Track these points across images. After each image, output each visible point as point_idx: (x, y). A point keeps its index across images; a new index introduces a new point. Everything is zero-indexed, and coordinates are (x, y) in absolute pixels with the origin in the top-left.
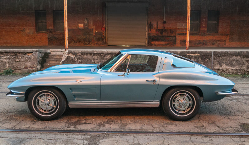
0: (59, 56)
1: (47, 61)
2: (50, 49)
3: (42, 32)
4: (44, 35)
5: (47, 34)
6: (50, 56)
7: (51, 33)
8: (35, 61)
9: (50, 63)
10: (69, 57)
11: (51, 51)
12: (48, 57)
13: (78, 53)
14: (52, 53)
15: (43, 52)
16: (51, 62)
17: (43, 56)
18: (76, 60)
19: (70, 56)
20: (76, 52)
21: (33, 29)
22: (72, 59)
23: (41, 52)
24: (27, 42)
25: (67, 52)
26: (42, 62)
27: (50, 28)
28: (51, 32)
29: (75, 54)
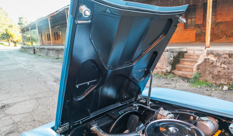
0: (197, 56)
1: (181, 61)
2: (188, 47)
3: (190, 28)
4: (192, 31)
5: (196, 29)
6: (185, 55)
7: (199, 29)
8: (165, 62)
9: (184, 65)
10: (208, 59)
11: (188, 49)
12: (183, 57)
13: (224, 54)
14: (188, 52)
15: (176, 51)
16: (185, 63)
17: (175, 56)
18: (219, 64)
19: (210, 58)
20: (219, 52)
21: (182, 26)
22: (212, 63)
23: (173, 51)
24: (176, 39)
25: (206, 52)
26: (173, 63)
27: (199, 23)
28: (199, 27)
29: (218, 55)
